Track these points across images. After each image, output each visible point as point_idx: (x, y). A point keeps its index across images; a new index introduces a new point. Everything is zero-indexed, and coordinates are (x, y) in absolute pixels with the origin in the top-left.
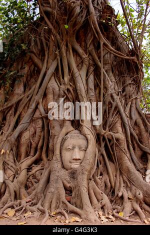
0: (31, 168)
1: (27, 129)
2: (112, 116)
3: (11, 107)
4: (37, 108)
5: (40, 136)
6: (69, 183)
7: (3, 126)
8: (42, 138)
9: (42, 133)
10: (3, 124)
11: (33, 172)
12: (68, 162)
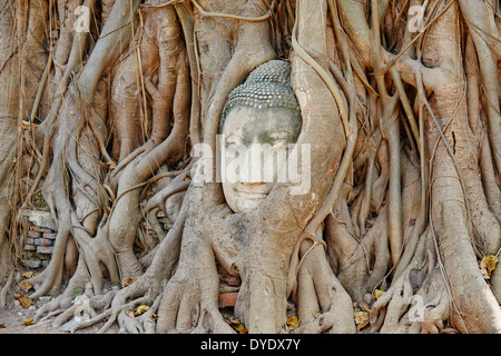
5: (174, 72)
6: (231, 255)
8: (181, 77)
9: (181, 62)
12: (231, 189)
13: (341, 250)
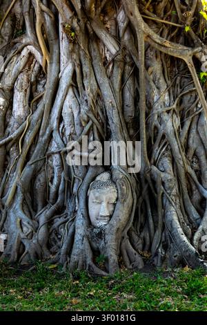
1: (40, 169)
4: (51, 137)
11: (55, 225)
12: (96, 219)
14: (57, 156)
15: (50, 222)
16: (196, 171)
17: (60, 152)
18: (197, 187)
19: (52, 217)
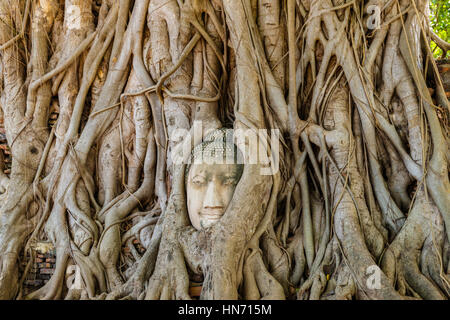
0: (130, 221)
1: (111, 125)
2: (325, 79)
3: (65, 71)
4: (130, 65)
5: (146, 140)
6: (197, 259)
7: (54, 116)
9: (151, 132)
10: (53, 113)
11: (134, 230)
12: (197, 214)
13: (272, 256)
14: (140, 100)
15: (125, 223)
16: (398, 128)
17: (144, 93)
18: (401, 159)
19: (130, 213)
